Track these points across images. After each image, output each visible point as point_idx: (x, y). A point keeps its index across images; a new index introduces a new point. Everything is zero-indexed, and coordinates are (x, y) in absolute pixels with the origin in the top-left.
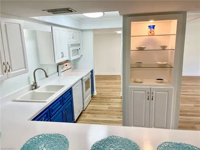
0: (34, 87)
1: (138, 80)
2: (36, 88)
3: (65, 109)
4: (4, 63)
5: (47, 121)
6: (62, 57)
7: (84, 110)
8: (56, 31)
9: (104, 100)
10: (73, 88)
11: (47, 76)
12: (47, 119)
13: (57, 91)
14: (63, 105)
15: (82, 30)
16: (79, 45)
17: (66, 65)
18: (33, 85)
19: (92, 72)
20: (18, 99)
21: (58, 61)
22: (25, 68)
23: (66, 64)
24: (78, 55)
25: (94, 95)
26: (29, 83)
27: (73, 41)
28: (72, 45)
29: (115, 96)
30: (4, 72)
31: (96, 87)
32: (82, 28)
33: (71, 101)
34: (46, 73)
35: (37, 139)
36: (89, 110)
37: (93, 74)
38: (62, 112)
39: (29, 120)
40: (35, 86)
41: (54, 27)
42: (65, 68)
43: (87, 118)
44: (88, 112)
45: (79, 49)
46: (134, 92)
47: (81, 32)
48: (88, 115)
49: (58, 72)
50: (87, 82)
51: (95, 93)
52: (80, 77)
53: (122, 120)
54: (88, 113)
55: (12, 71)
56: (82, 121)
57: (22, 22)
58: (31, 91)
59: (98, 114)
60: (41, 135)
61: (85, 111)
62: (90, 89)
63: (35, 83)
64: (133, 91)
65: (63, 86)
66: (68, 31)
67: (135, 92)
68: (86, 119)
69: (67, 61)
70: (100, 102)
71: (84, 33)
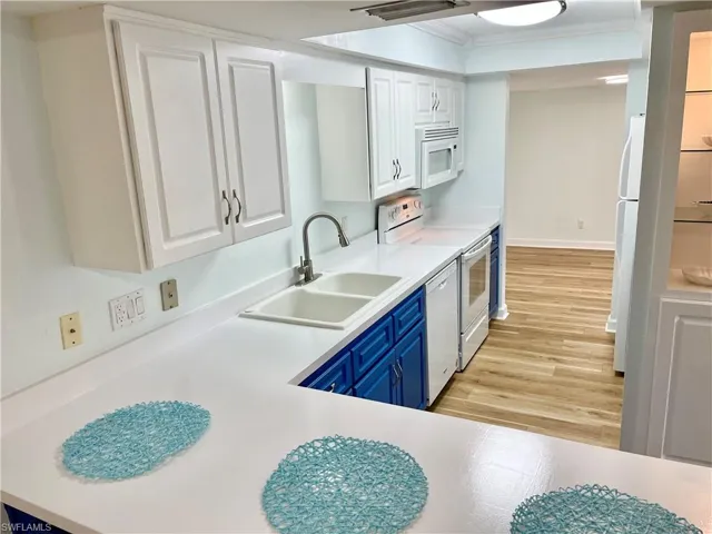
0: (303, 277)
1: (701, 275)
2: (307, 280)
3: (401, 359)
4: (224, 192)
5: (344, 393)
6: (396, 176)
7: (462, 371)
8: (377, 82)
9: (539, 343)
10: (429, 289)
11: (344, 243)
12: (343, 387)
13: (376, 295)
14: (395, 344)
15: (467, 79)
16: (454, 132)
17: (405, 207)
18: (299, 271)
19: (495, 232)
20: (256, 310)
21: (381, 191)
22: (283, 212)
23: (405, 202)
24: (448, 168)
25: (498, 318)
26: (289, 262)
27: (434, 121)
28: (433, 134)
29: (584, 329)
30: (224, 222)
31: (507, 292)
32: (469, 71)
33: (421, 335)
34: (340, 231)
35: (321, 450)
36: (481, 371)
37: (497, 242)
38: (390, 367)
39: (292, 382)
40: (305, 274)
41: (375, 72)
42: (402, 216)
43: (471, 399)
44: (475, 377)
45: (455, 147)
46: (680, 323)
47: (462, 85)
48: (477, 390)
49: (377, 228)
50: (476, 272)
51: (504, 313)
52: (454, 250)
53: (619, 425)
54: (477, 382)
55: (245, 218)
56: (454, 408)
57: (278, 56)
58: (294, 288)
59: (515, 390)
60: (334, 440)
61: (465, 375)
62: (485, 296)
63: (307, 262)
64: (676, 319)
65: (397, 279)
66: (421, 84)
67: (687, 322)
68: (470, 404)
69: (409, 192)
70: (522, 348)
71: (474, 87)
